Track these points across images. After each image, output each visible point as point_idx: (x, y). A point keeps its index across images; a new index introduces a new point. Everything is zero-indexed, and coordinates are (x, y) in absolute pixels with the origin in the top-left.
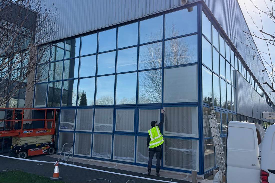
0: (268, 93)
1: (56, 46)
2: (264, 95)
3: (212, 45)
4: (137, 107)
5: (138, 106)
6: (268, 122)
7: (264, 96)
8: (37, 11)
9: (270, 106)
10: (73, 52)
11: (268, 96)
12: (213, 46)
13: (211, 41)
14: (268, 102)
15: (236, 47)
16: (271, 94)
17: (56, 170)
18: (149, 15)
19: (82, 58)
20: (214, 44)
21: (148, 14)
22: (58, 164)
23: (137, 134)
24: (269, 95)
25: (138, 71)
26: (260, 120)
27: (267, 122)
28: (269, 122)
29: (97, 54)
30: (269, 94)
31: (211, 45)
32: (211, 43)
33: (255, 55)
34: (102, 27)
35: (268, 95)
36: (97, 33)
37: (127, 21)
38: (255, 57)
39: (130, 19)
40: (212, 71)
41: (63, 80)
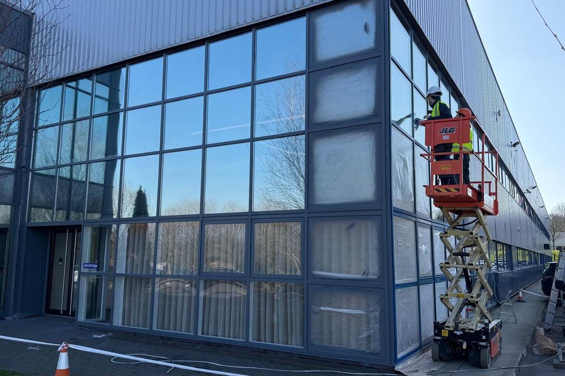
0: (524, 190)
1: (77, 89)
2: (518, 194)
3: (412, 84)
4: (251, 219)
5: (253, 217)
6: (525, 250)
7: (517, 196)
8: (33, 11)
9: (528, 218)
10: (113, 101)
11: (524, 196)
12: (413, 86)
13: (409, 73)
14: (525, 208)
15: (461, 92)
16: (530, 193)
17: (63, 363)
18: (276, 17)
19: (129, 112)
20: (415, 82)
21: (273, 14)
22: (66, 348)
23: (250, 277)
24: (527, 195)
25: (252, 140)
26: (510, 246)
27: (522, 249)
28: (527, 250)
29: (164, 102)
30: (526, 192)
31: (410, 84)
32: (410, 80)
33: (499, 111)
34: (173, 43)
35: (525, 194)
36: (162, 56)
37: (228, 30)
38: (499, 115)
39: (235, 26)
40: (412, 139)
41: (88, 163)
